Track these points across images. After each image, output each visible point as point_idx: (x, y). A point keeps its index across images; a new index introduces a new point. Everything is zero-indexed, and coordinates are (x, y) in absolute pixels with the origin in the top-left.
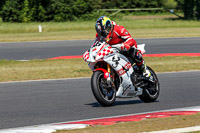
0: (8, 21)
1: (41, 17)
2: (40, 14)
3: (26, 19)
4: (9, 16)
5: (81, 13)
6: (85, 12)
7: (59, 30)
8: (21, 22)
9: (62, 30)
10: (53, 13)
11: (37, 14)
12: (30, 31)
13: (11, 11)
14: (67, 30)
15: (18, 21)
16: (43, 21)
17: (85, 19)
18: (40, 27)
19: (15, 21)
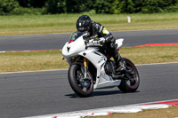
0: (100, 12)
1: (130, 9)
2: (129, 6)
3: (116, 11)
4: (102, 8)
5: (165, 6)
6: (169, 5)
7: (146, 21)
8: (112, 13)
9: (148, 21)
10: (140, 5)
11: (127, 7)
12: (120, 22)
13: (103, 4)
14: (153, 20)
15: (110, 12)
16: (131, 13)
17: (169, 11)
18: (129, 18)
19: (107, 13)
